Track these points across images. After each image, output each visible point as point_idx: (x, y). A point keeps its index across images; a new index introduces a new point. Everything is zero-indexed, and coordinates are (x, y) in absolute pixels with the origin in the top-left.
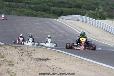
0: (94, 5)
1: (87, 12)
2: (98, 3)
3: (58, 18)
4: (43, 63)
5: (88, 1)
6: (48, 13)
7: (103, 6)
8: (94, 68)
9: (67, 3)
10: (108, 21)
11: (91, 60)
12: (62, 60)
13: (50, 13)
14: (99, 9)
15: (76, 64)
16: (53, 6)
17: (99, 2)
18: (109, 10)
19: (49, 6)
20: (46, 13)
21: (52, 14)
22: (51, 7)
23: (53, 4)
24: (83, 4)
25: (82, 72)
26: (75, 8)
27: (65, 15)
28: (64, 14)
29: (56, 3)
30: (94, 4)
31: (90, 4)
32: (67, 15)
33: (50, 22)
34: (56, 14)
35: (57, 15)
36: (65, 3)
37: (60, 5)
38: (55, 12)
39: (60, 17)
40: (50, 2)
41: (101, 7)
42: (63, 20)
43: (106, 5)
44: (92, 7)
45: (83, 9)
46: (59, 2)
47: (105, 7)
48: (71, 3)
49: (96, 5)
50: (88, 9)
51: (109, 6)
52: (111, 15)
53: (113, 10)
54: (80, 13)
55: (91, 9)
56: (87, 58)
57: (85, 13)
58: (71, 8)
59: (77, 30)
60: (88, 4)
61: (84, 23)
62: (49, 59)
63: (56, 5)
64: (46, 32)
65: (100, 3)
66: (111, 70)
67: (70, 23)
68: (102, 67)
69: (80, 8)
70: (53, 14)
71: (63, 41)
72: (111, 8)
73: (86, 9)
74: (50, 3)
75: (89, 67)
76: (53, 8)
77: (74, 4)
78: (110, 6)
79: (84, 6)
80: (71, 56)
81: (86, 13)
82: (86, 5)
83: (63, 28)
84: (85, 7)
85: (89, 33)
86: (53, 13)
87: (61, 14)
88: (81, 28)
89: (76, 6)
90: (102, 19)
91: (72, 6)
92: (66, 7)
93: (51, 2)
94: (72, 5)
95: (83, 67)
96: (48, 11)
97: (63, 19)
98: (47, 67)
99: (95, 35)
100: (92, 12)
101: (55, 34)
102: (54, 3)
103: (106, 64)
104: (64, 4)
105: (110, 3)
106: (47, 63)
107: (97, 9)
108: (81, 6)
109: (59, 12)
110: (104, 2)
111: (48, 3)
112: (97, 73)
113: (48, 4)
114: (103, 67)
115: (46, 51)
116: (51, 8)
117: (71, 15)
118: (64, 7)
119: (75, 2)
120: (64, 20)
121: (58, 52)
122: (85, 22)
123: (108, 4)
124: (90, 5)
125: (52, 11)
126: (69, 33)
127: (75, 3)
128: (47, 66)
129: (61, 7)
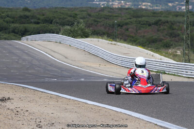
0: (71, 18)
1: (62, 28)
2: (76, 15)
3: (20, 40)
4: (3, 104)
5: (63, 13)
6: (6, 32)
7: (83, 18)
8: (74, 108)
9: (33, 17)
10: (92, 39)
11: (71, 96)
12: (29, 99)
13: (9, 33)
14: (78, 23)
15: (50, 103)
16: (13, 22)
17: (77, 13)
18: (92, 24)
19: (7, 22)
20: (3, 33)
21: (11, 34)
22: (10, 24)
23: (12, 20)
24: (54, 17)
25: (59, 114)
26: (44, 23)
27: (30, 35)
28: (29, 33)
29: (17, 18)
30: (71, 16)
31: (65, 16)
32: (34, 34)
33: (10, 45)
34: (17, 34)
35: (20, 35)
36: (30, 17)
37: (23, 20)
38: (16, 31)
39: (24, 38)
40: (8, 17)
41: (82, 20)
42: (27, 42)
43: (88, 16)
44: (68, 21)
45: (55, 24)
46: (21, 17)
47: (86, 19)
48: (38, 16)
49: (74, 17)
50: (63, 24)
51: (91, 18)
52: (95, 31)
53: (97, 24)
54: (52, 30)
55: (67, 23)
56: (65, 94)
57: (58, 30)
58: (38, 23)
59: (49, 54)
60: (62, 17)
61: (58, 44)
62: (10, 98)
63: (16, 21)
64: (4, 60)
65: (79, 14)
66: (100, 108)
67: (39, 45)
68: (86, 105)
69: (51, 23)
70: (13, 34)
71: (30, 71)
72: (95, 21)
73: (60, 25)
74: (8, 19)
75: (68, 107)
76: (13, 25)
77: (42, 17)
78: (93, 19)
79: (57, 19)
80: (42, 92)
81: (60, 30)
82: (60, 19)
83: (29, 53)
84: (58, 21)
85: (66, 58)
86: (14, 32)
87: (25, 33)
88: (54, 52)
89: (46, 20)
90: (83, 38)
91: (39, 21)
92: (31, 23)
93: (10, 17)
94: (39, 19)
95: (60, 107)
96: (5, 30)
97: (27, 39)
98: (8, 111)
99: (75, 60)
100: (69, 27)
101: (17, 62)
102: (13, 18)
103: (92, 101)
104: (27, 19)
105: (92, 14)
106: (8, 104)
107: (76, 23)
108: (52, 21)
109: (21, 31)
110: (84, 14)
111: (5, 18)
112: (79, 115)
113: (5, 20)
114: (88, 105)
115: (5, 87)
116: (10, 26)
117: (39, 33)
118: (28, 23)
119: (44, 15)
120: (29, 42)
121: (23, 87)
122: (60, 43)
123: (90, 15)
124: (66, 18)
125: (11, 30)
126: (37, 60)
127: (44, 17)
128: (8, 109)
129: (24, 23)
